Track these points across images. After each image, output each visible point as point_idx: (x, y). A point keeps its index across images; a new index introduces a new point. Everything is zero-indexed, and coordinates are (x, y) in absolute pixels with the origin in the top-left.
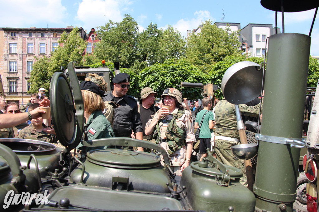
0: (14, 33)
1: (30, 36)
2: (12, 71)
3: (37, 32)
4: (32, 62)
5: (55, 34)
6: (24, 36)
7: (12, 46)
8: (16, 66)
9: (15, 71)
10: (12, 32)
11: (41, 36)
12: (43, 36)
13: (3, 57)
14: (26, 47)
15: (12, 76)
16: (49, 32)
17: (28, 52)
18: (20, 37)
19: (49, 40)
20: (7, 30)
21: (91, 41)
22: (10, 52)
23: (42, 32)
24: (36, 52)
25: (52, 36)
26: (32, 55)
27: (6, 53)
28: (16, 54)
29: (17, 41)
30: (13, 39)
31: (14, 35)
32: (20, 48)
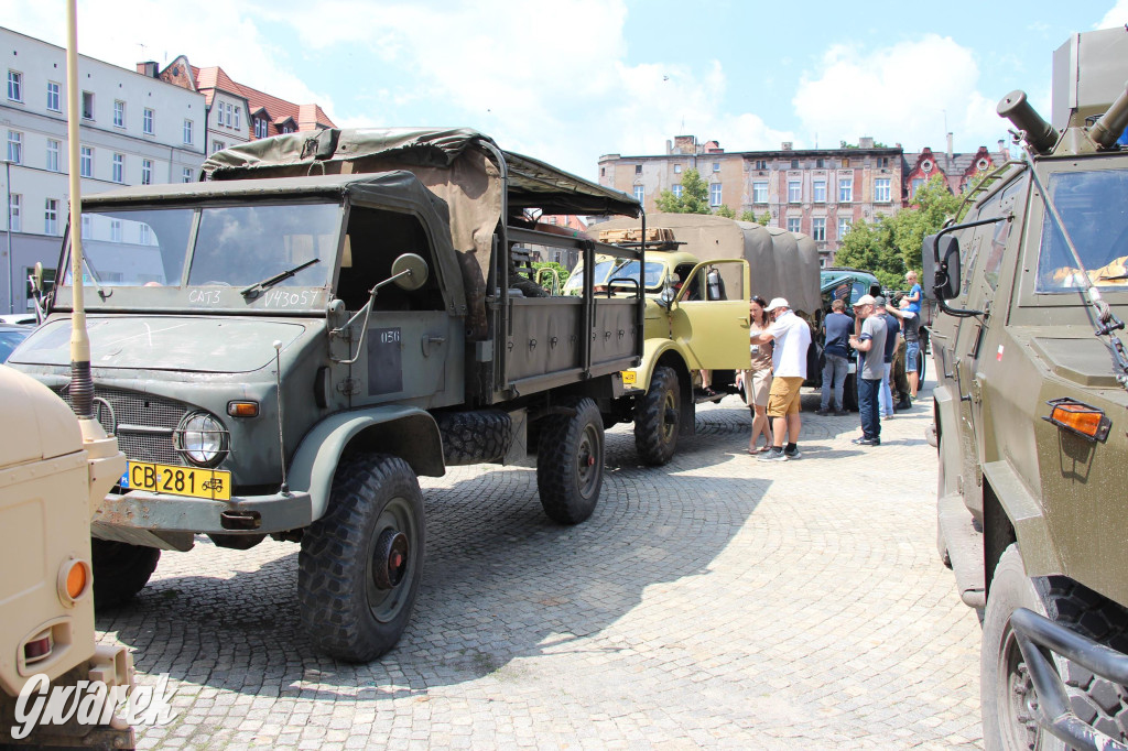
0: (763, 162)
1: (794, 166)
3: (807, 159)
4: (797, 220)
5: (846, 161)
6: (782, 168)
7: (758, 188)
10: (759, 159)
11: (815, 167)
12: (820, 165)
14: (785, 190)
16: (833, 158)
17: (789, 201)
18: (775, 169)
19: (832, 174)
20: (750, 157)
21: (923, 175)
22: (755, 197)
23: (819, 156)
24: (807, 200)
25: (840, 166)
26: (798, 205)
27: (746, 202)
28: (765, 205)
29: (768, 178)
30: (761, 174)
31: (764, 167)
32: (774, 191)
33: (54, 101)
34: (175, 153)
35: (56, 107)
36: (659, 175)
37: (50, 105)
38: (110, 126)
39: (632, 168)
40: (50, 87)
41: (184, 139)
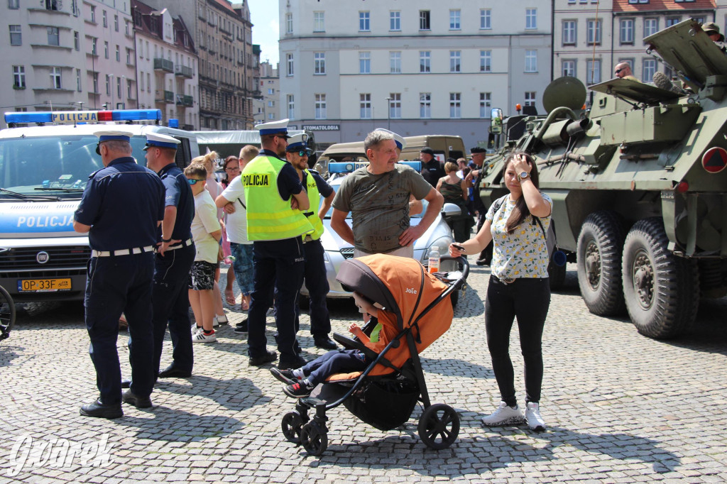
33: (395, 23)
34: (514, 40)
35: (398, 27)
37: (392, 27)
38: (445, 30)
40: (392, 14)
41: (528, 25)
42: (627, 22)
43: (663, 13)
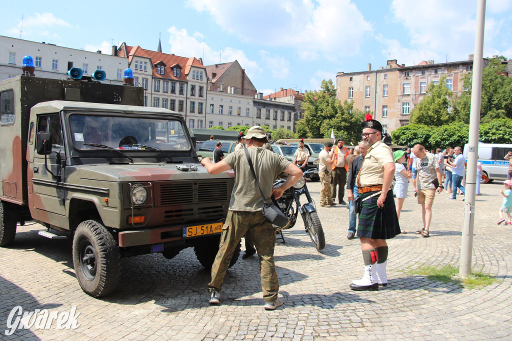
0: (408, 72)
1: (423, 74)
2: (405, 114)
3: (430, 69)
5: (450, 69)
6: (417, 75)
7: (405, 86)
8: (408, 108)
9: (407, 113)
10: (406, 71)
11: (434, 73)
12: (436, 72)
13: (397, 99)
14: (418, 86)
15: (404, 118)
16: (443, 68)
17: (421, 92)
18: (414, 76)
20: (402, 70)
22: (404, 91)
23: (436, 68)
25: (446, 72)
27: (399, 94)
28: (409, 95)
29: (410, 81)
30: (407, 79)
31: (408, 75)
32: (413, 88)
33: (55, 66)
35: (56, 68)
36: (360, 82)
37: (53, 68)
39: (348, 78)
40: (53, 61)
41: (118, 77)
42: (157, 81)
43: (170, 80)
